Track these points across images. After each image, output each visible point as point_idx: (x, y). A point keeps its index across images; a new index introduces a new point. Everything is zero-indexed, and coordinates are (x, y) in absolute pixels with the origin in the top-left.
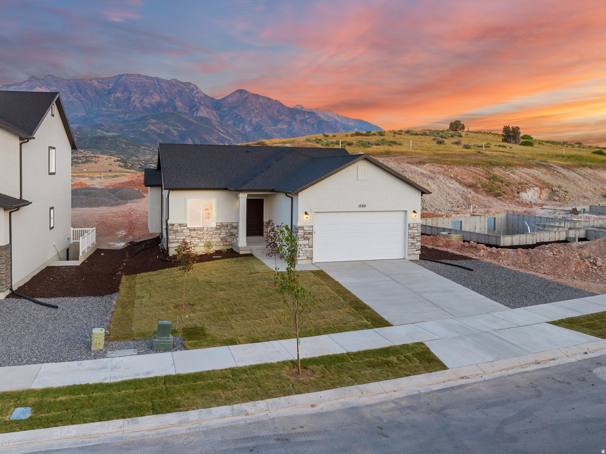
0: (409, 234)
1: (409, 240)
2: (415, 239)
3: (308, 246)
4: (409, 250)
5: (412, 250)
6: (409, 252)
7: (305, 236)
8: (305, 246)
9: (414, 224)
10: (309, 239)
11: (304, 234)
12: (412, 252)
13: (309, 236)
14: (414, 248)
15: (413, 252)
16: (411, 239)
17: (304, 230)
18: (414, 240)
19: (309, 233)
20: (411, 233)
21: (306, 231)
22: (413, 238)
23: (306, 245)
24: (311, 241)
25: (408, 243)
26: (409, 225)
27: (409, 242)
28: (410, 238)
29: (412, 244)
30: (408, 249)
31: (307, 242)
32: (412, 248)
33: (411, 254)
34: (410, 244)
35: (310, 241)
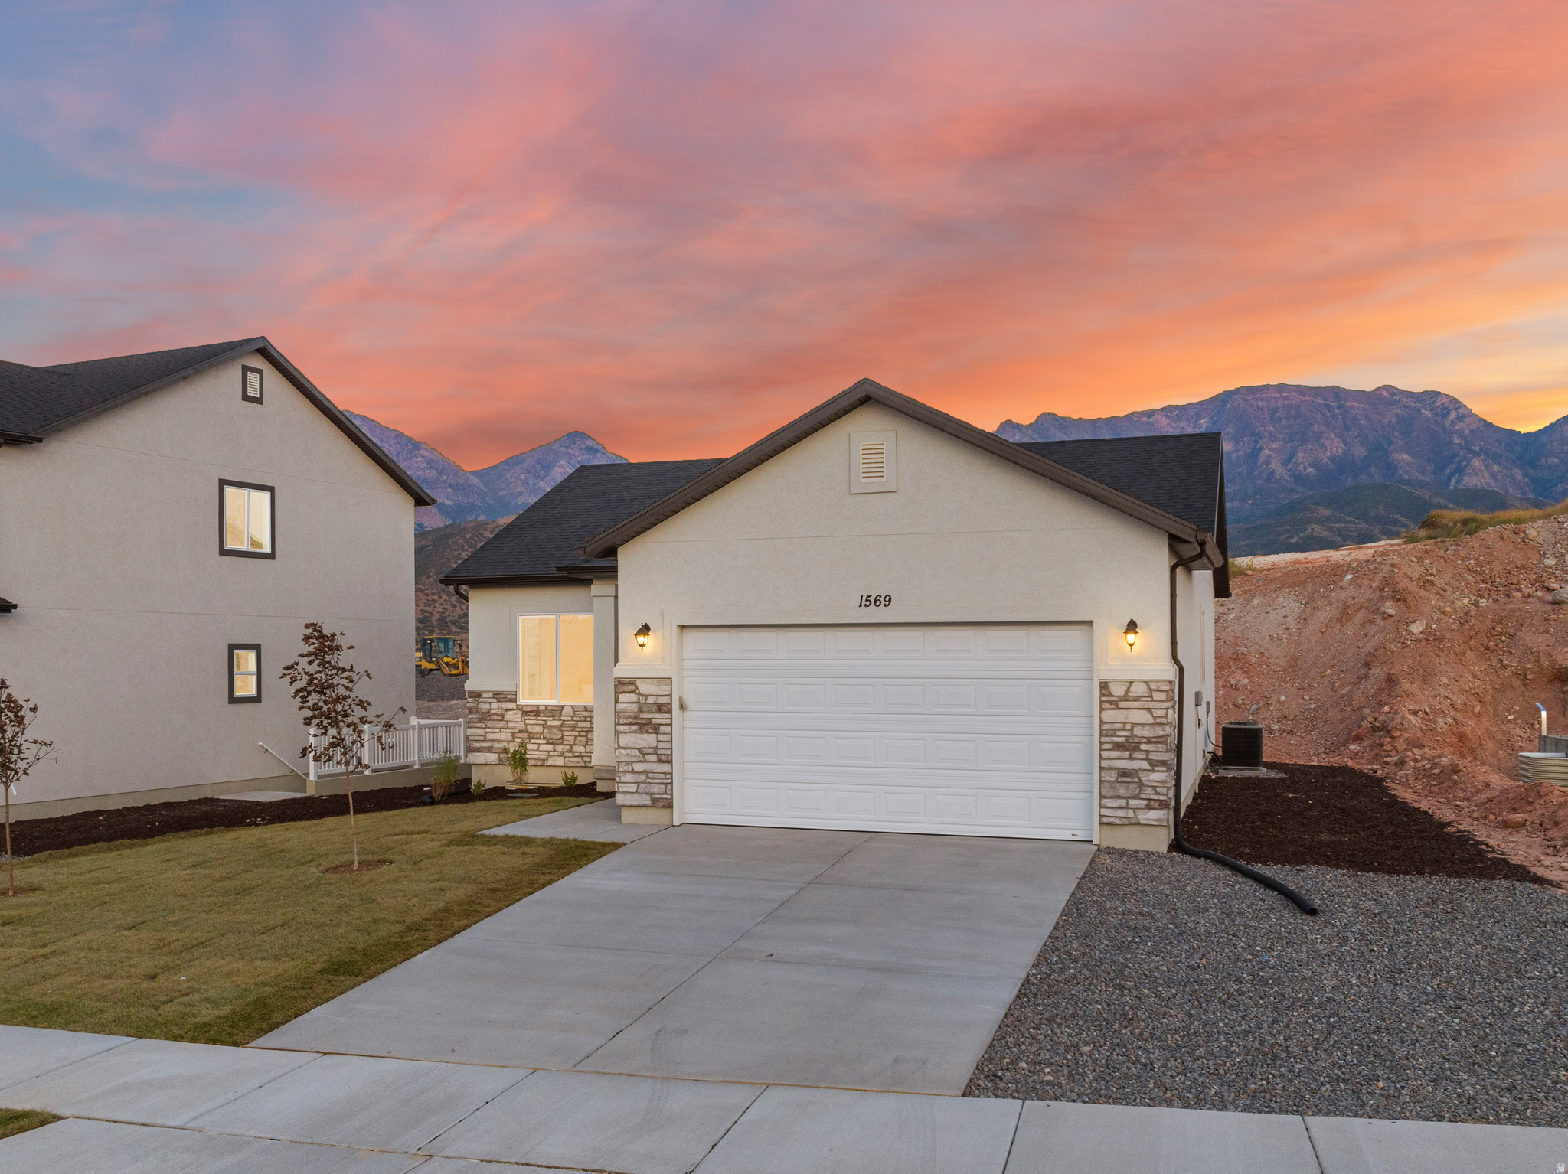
0: (1106, 727)
1: (1105, 754)
2: (1137, 755)
3: (654, 758)
4: (1105, 802)
5: (1123, 803)
6: (1105, 812)
7: (643, 716)
8: (643, 754)
9: (1131, 682)
10: (656, 730)
11: (641, 710)
12: (1121, 813)
13: (658, 718)
14: (1136, 797)
15: (1131, 814)
16: (1116, 754)
17: (640, 694)
18: (1131, 758)
19: (660, 708)
20: (1119, 726)
21: (647, 696)
22: (1129, 746)
23: (645, 751)
24: (666, 738)
25: (1101, 768)
26: (1104, 685)
27: (1105, 764)
28: (1110, 746)
29: (1124, 773)
30: (1102, 797)
31: (649, 740)
32: (1122, 792)
33: (1117, 821)
34: (1112, 776)
35: (661, 737)
